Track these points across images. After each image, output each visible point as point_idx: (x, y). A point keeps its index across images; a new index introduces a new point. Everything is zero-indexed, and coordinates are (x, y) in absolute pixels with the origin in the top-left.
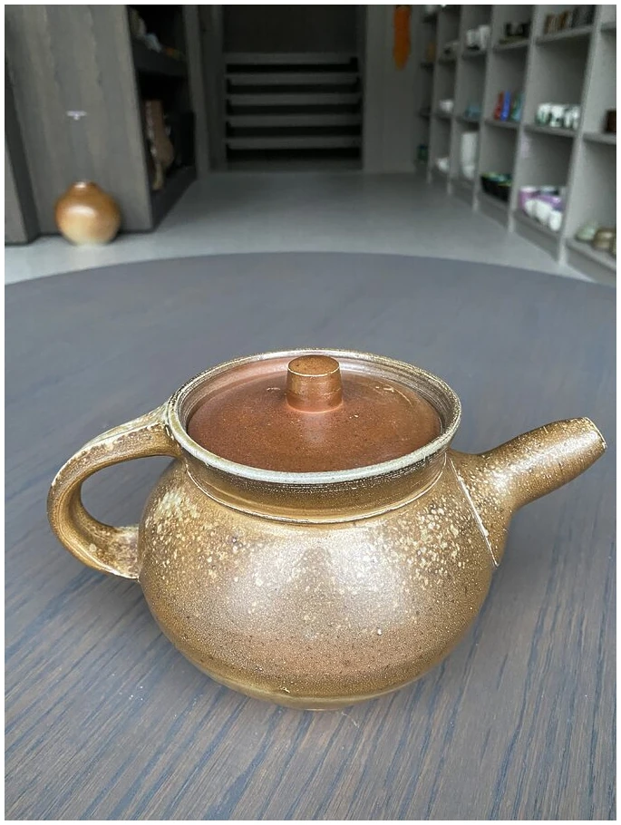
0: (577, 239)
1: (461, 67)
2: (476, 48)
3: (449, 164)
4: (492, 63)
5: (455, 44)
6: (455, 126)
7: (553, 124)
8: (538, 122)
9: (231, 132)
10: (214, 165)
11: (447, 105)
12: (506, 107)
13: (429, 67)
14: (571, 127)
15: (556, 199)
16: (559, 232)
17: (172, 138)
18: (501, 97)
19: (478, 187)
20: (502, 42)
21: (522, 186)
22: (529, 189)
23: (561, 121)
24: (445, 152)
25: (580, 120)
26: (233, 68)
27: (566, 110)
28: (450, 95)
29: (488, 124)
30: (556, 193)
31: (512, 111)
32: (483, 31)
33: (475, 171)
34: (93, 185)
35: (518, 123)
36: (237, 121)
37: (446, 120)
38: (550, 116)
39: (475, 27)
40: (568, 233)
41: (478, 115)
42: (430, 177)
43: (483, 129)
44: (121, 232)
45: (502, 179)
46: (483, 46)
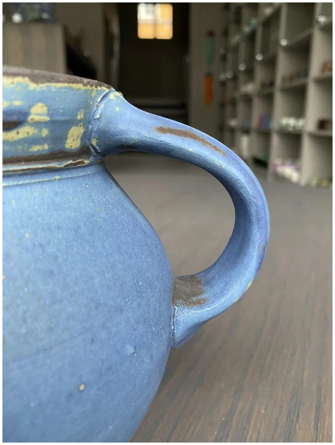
2: (246, 96)
4: (256, 101)
5: (235, 94)
6: (238, 134)
7: (290, 129)
8: (281, 128)
11: (233, 123)
16: (298, 183)
18: (261, 117)
20: (260, 90)
27: (297, 121)
29: (256, 130)
32: (250, 86)
35: (271, 129)
37: (232, 130)
41: (249, 126)
43: (253, 133)
45: (263, 157)
46: (251, 94)
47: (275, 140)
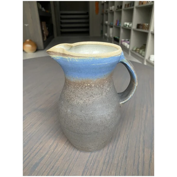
0: (133, 50)
1: (109, 14)
2: (112, 10)
3: (107, 34)
4: (115, 14)
5: (108, 10)
6: (108, 27)
7: (127, 27)
8: (124, 26)
9: (62, 28)
10: (58, 35)
11: (107, 22)
12: (118, 23)
13: (103, 14)
14: (130, 27)
15: (128, 42)
16: (129, 49)
17: (48, 30)
18: (117, 21)
19: (113, 39)
20: (117, 9)
21: (122, 39)
22: (123, 40)
23: (129, 26)
24: (106, 32)
25: (132, 26)
26: (62, 14)
27: (130, 24)
28: (107, 20)
29: (115, 26)
30: (128, 41)
31: (119, 24)
32: (113, 7)
33: (112, 36)
34: (30, 40)
35: (120, 26)
36: (63, 26)
37: (106, 25)
38: (126, 25)
39: (112, 6)
40: (131, 49)
41: (113, 24)
42: (104, 37)
43: (114, 27)
44: (37, 50)
45: (118, 38)
46: (113, 10)
47: (122, 31)
